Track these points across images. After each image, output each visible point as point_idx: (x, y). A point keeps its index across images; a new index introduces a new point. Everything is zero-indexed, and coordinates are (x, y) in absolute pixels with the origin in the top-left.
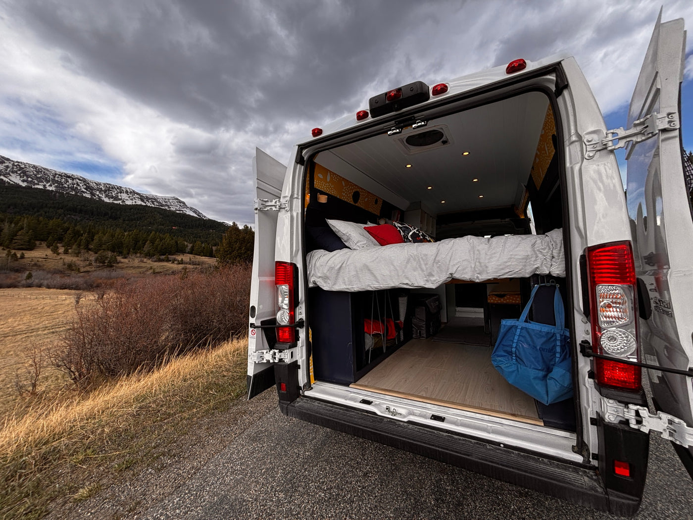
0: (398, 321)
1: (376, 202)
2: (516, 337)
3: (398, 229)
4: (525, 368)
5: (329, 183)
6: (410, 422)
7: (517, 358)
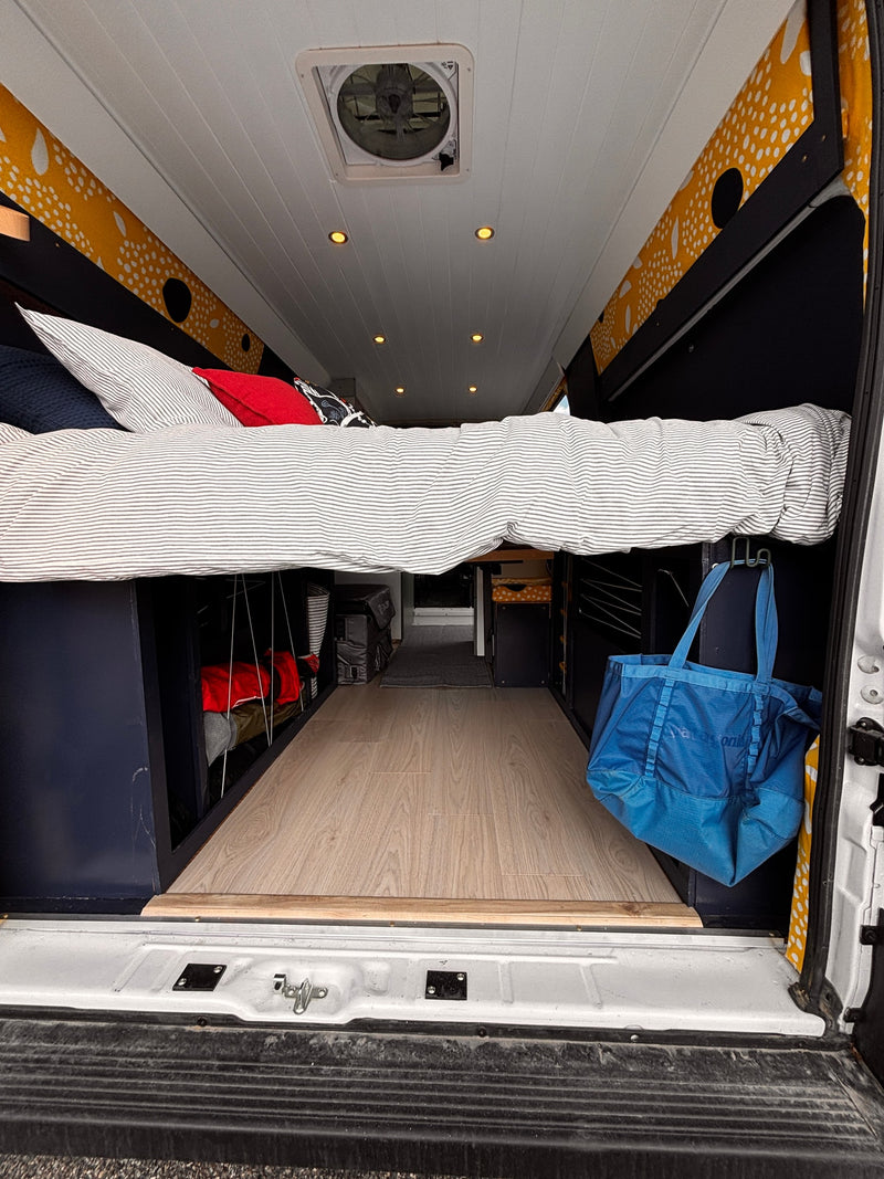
0: (306, 657)
1: (246, 344)
2: (661, 713)
3: (312, 403)
4: (687, 796)
5: (43, 180)
6: (359, 1025)
7: (659, 769)
